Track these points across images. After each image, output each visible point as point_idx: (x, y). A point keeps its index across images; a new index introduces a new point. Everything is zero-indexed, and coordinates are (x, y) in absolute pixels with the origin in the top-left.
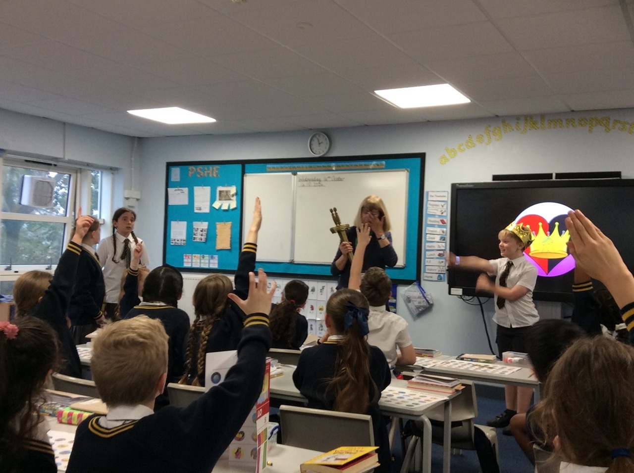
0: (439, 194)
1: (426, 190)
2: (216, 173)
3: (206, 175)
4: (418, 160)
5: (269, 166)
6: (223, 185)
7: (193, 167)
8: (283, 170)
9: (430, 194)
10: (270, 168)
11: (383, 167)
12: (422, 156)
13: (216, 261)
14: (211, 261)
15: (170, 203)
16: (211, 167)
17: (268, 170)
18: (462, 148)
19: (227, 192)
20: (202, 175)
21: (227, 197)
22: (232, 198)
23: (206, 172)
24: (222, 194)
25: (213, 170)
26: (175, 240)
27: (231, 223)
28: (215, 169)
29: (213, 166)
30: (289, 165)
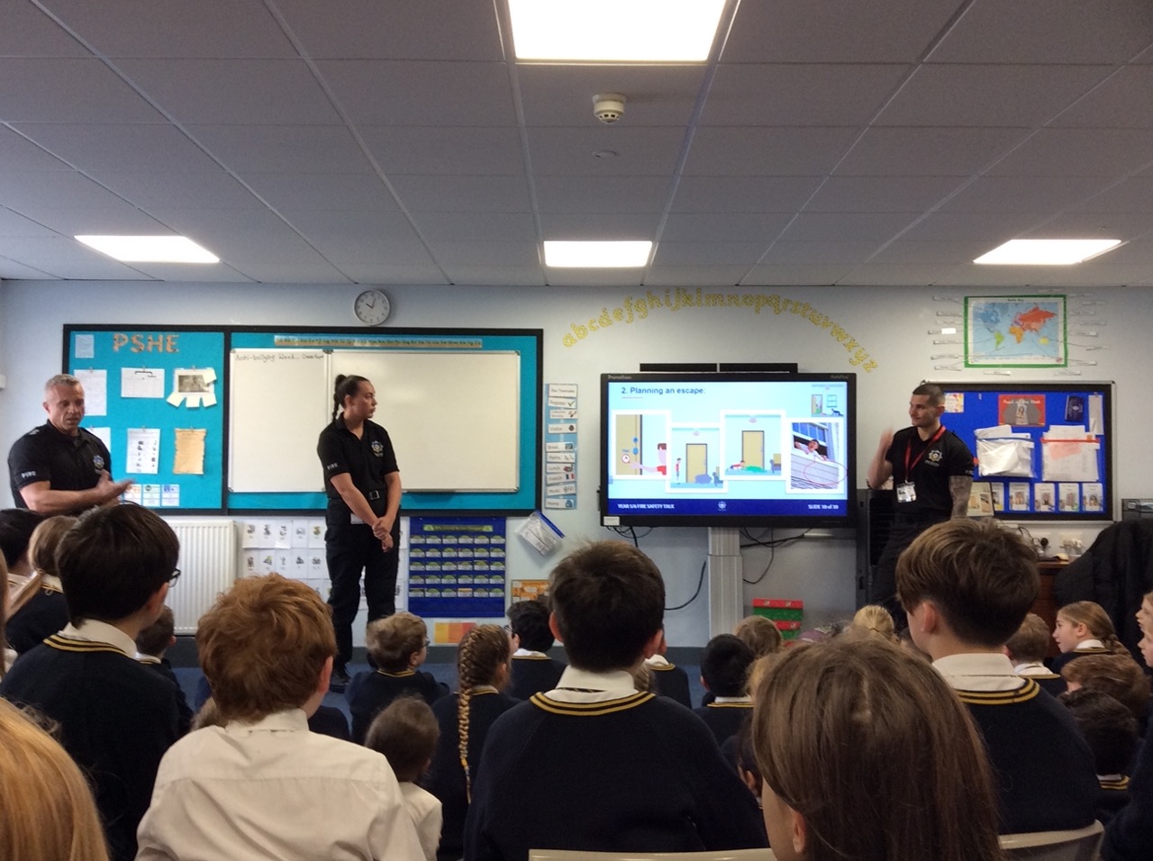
0: (563, 388)
1: (546, 381)
2: (172, 346)
3: (150, 348)
4: (534, 338)
5: (277, 337)
6: (187, 367)
7: (123, 335)
8: (304, 344)
9: (551, 387)
10: (280, 341)
11: (481, 346)
12: (539, 334)
13: (175, 495)
14: (165, 495)
16: (161, 336)
17: (276, 343)
18: (594, 325)
19: (195, 378)
20: (142, 348)
21: (196, 387)
22: (206, 389)
23: (150, 344)
24: (186, 381)
25: (165, 341)
27: (204, 430)
28: (169, 338)
29: (166, 333)
30: (317, 338)
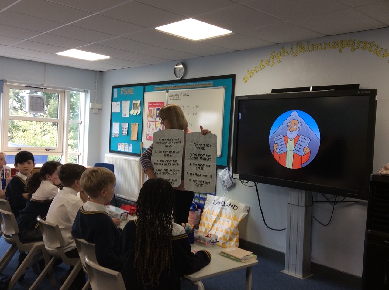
2: (133, 92)
3: (128, 93)
4: (231, 79)
5: (156, 86)
6: (135, 100)
7: (123, 89)
8: (162, 89)
10: (156, 88)
11: (212, 85)
12: (233, 77)
13: (131, 148)
14: (129, 148)
15: (113, 112)
16: (130, 88)
17: (155, 89)
18: (257, 69)
19: (137, 104)
20: (126, 93)
21: (137, 107)
22: (139, 108)
23: (128, 91)
24: (135, 105)
26: (114, 134)
27: (138, 124)
28: (132, 89)
29: (131, 87)
30: (165, 86)
